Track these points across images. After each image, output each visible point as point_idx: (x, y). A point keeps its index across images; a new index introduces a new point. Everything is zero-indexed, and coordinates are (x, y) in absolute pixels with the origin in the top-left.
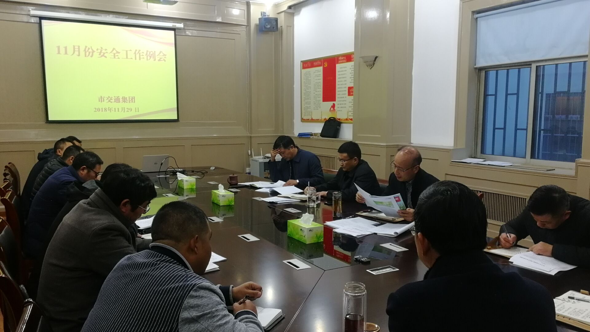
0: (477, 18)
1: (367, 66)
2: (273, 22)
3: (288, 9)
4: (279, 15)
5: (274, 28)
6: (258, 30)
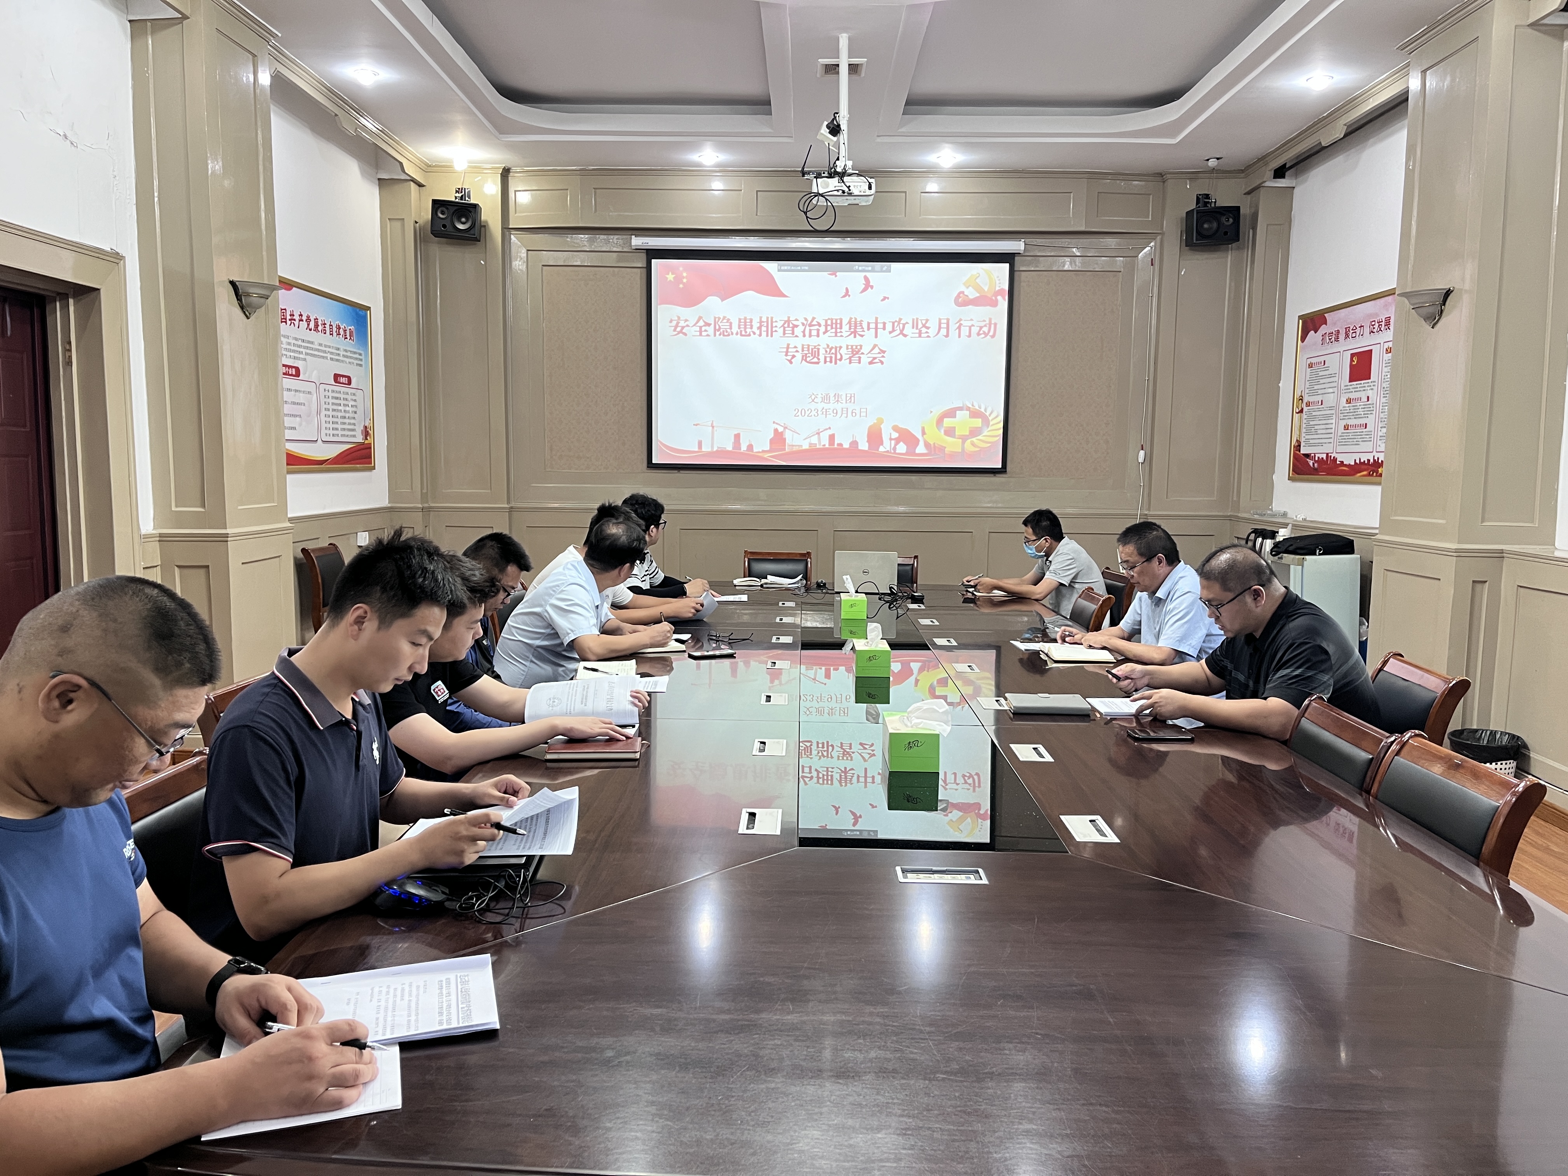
1: (1425, 320)
2: (1223, 219)
3: (1274, 178)
4: (1249, 197)
5: (1226, 233)
6: (1184, 243)
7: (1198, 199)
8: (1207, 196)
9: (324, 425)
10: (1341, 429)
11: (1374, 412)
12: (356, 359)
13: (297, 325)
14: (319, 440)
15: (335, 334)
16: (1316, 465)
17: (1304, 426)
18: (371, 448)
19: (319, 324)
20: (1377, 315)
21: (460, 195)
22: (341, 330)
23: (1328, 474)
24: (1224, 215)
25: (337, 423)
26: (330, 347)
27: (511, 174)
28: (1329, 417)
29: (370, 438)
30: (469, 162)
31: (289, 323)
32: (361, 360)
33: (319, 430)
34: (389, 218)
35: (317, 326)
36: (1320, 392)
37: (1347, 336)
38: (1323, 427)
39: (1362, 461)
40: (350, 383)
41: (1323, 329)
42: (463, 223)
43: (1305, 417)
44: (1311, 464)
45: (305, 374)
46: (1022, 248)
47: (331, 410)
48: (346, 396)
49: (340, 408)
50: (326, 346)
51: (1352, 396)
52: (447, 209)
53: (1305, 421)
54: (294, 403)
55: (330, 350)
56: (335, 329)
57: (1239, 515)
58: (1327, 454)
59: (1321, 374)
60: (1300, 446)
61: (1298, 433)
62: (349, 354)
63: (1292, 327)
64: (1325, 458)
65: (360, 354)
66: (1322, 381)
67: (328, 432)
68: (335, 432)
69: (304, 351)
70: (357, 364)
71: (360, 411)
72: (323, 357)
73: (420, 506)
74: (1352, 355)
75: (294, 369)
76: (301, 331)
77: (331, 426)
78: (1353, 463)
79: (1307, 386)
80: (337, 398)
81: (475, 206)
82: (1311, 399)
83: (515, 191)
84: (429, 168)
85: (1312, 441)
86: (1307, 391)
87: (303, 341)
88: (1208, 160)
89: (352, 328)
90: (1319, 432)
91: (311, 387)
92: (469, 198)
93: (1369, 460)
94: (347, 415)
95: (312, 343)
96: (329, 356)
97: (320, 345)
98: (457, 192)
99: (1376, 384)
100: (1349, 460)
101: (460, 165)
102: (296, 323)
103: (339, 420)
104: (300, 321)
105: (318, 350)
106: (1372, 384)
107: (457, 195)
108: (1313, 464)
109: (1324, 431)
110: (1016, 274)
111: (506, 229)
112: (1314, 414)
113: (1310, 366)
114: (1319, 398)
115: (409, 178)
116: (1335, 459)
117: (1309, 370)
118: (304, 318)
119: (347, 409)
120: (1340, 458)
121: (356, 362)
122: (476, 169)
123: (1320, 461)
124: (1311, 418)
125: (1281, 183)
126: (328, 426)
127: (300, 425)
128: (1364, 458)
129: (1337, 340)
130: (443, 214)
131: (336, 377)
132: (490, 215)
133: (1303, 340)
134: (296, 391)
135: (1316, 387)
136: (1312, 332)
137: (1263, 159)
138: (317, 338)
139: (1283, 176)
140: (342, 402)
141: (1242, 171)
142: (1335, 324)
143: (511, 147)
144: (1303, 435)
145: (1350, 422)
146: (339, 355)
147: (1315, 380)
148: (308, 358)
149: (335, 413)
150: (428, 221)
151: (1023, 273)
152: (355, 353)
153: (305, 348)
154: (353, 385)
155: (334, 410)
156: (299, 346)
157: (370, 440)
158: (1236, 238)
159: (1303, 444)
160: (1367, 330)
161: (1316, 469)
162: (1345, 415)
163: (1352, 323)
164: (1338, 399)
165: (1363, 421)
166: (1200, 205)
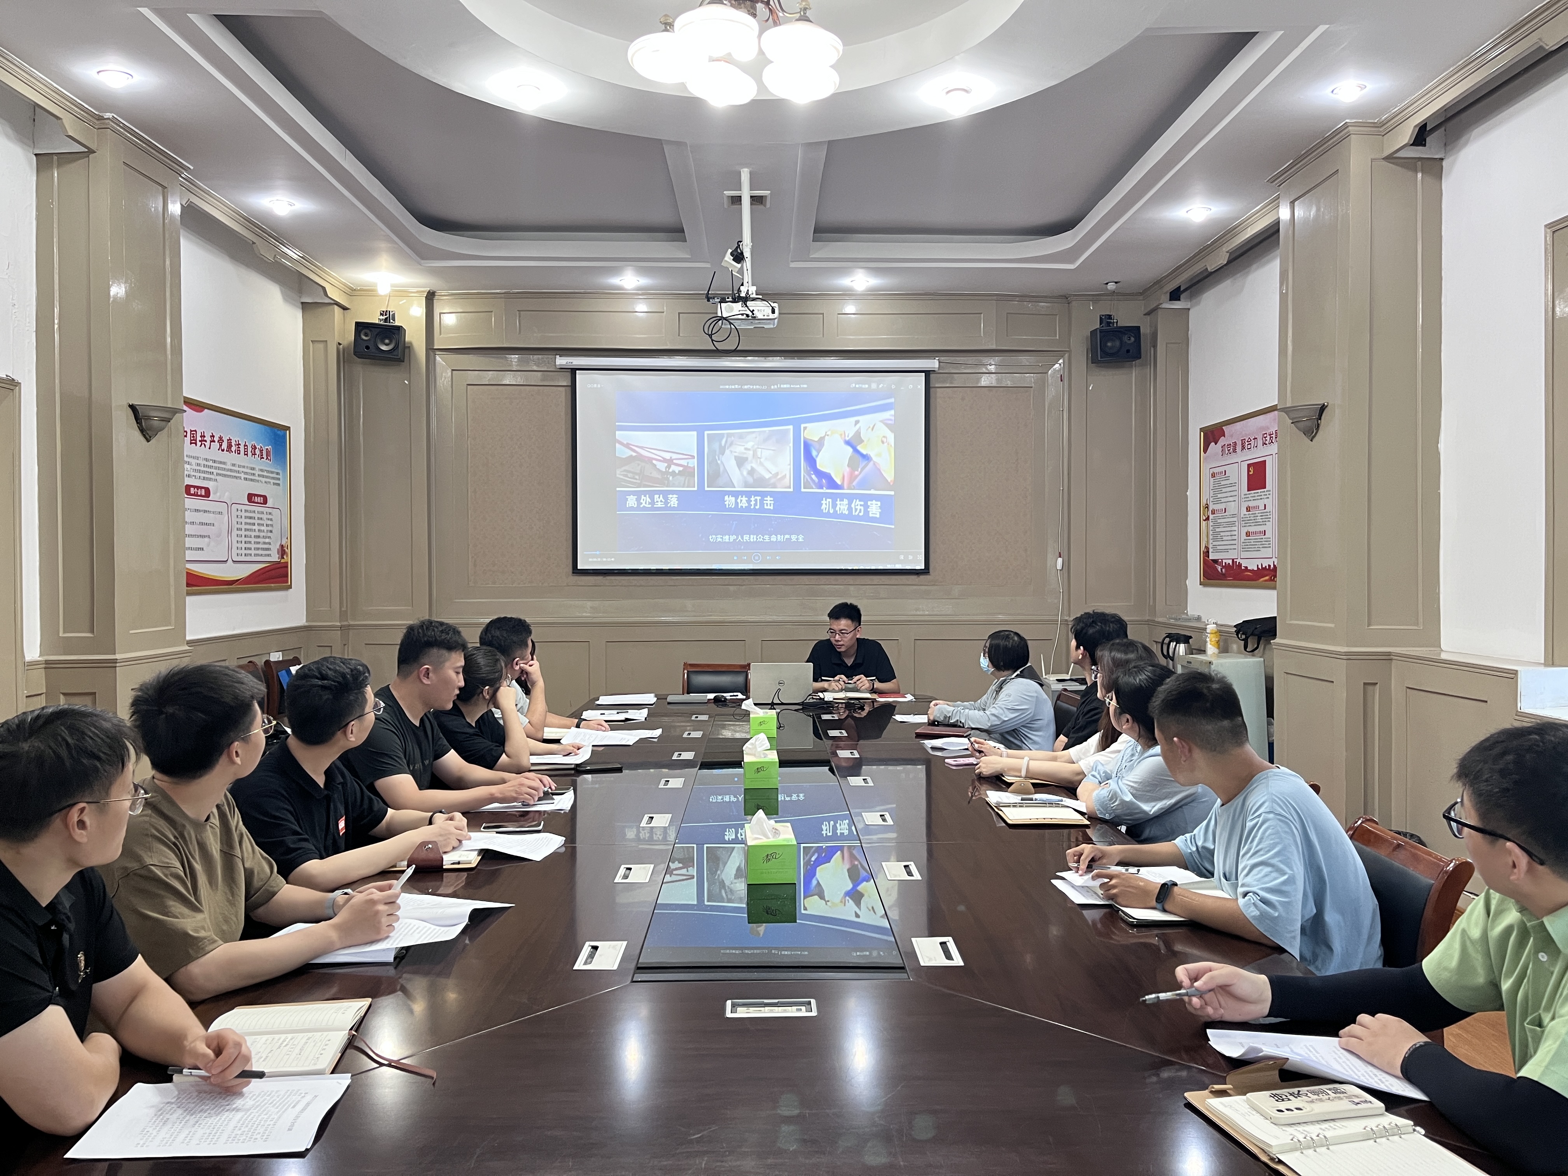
1: (1303, 435)
2: (1125, 338)
3: (1170, 300)
4: (1148, 317)
5: (1128, 351)
6: (1090, 361)
7: (1101, 318)
8: (1110, 317)
9: (235, 545)
10: (1244, 536)
11: (1271, 520)
12: (273, 478)
13: (208, 446)
14: (230, 559)
15: (250, 454)
16: (1223, 570)
17: (1211, 533)
18: (287, 567)
19: (233, 444)
20: (1268, 428)
21: (384, 317)
22: (257, 450)
23: (1234, 579)
24: (1125, 334)
25: (250, 542)
26: (244, 467)
27: (436, 297)
28: (1232, 524)
29: (287, 556)
30: (392, 286)
31: (199, 443)
32: (279, 479)
33: (230, 549)
34: (311, 341)
35: (230, 446)
36: (1223, 500)
37: (1243, 448)
38: (1229, 533)
39: (1264, 566)
40: (265, 502)
41: (1222, 441)
42: (387, 345)
43: (1211, 524)
44: (1219, 570)
45: (215, 493)
46: (937, 366)
47: (243, 530)
48: (260, 516)
49: (254, 527)
50: (239, 466)
51: (1251, 504)
52: (371, 331)
53: (1211, 528)
54: (202, 524)
55: (245, 470)
56: (250, 449)
57: (1156, 620)
58: (1233, 560)
59: (1223, 483)
60: (1208, 552)
61: (1206, 540)
62: (265, 474)
63: (1195, 439)
64: (1231, 564)
65: (278, 474)
66: (1224, 490)
67: (240, 552)
68: (248, 552)
69: (215, 471)
70: (274, 484)
71: (276, 530)
72: (236, 477)
73: (338, 624)
74: (1249, 466)
75: (203, 490)
76: (214, 452)
77: (244, 546)
78: (1256, 569)
79: (1211, 495)
80: (251, 518)
81: (399, 329)
82: (1216, 507)
83: (440, 313)
84: (352, 292)
85: (1219, 547)
86: (1211, 499)
87: (215, 462)
88: (1107, 284)
89: (269, 447)
90: (1225, 538)
91: (223, 507)
92: (394, 320)
93: (1269, 566)
94: (262, 534)
95: (224, 463)
96: (243, 476)
97: (234, 465)
98: (382, 314)
99: (1271, 493)
100: (1252, 566)
101: (383, 290)
102: (207, 444)
103: (253, 540)
104: (211, 442)
105: (231, 470)
106: (1268, 493)
107: (381, 317)
108: (1221, 569)
109: (1230, 538)
110: (932, 390)
111: (430, 349)
112: (1219, 521)
113: (1213, 475)
114: (1222, 506)
115: (332, 302)
116: (1240, 565)
117: (1212, 479)
118: (216, 439)
119: (262, 528)
120: (1244, 564)
121: (272, 481)
122: (400, 292)
123: (1227, 566)
124: (1217, 525)
125: (1177, 305)
126: (239, 545)
127: (208, 545)
128: (1266, 563)
129: (1235, 451)
130: (366, 336)
131: (250, 497)
132: (415, 336)
133: (1205, 451)
134: (205, 511)
135: (1219, 496)
136: (1213, 444)
137: (1158, 283)
138: (230, 458)
139: (1179, 300)
140: (256, 522)
141: (1141, 294)
142: (1232, 436)
143: (434, 272)
144: (1211, 541)
145: (1251, 529)
146: (254, 474)
147: (1217, 489)
148: (218, 478)
149: (248, 533)
150: (349, 345)
151: (938, 389)
152: (272, 472)
153: (216, 468)
154: (270, 503)
155: (246, 530)
156: (211, 467)
157: (286, 559)
158: (1138, 356)
159: (1211, 550)
160: (1260, 442)
161: (1224, 575)
162: (1246, 522)
163: (1246, 435)
164: (1239, 509)
165: (1261, 528)
166: (1103, 325)
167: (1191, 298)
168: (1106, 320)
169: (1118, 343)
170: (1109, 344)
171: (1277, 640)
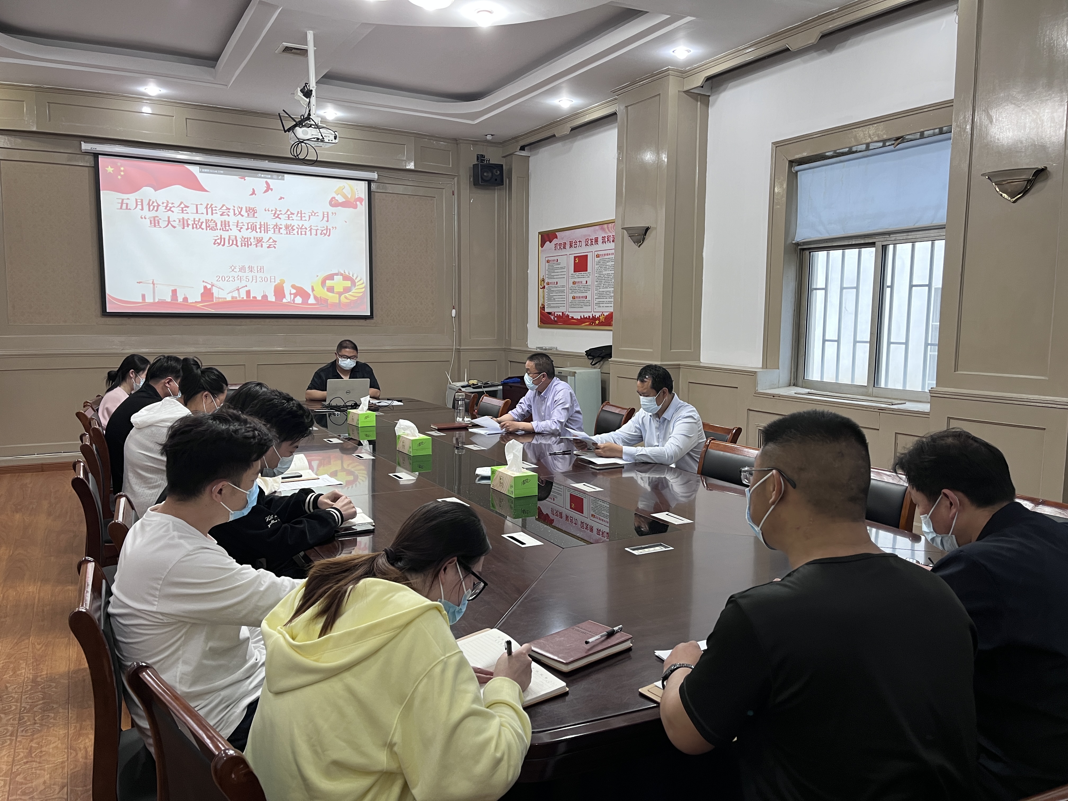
0: (797, 172)
1: (634, 243)
2: (494, 171)
3: (520, 150)
4: (504, 159)
5: (495, 180)
6: (472, 183)
7: (478, 157)
8: (483, 156)
10: (571, 299)
11: (591, 290)
16: (556, 319)
17: (546, 296)
20: (589, 236)
23: (564, 324)
24: (494, 169)
28: (562, 291)
36: (555, 277)
37: (571, 246)
38: (560, 297)
39: (585, 317)
41: (555, 241)
43: (547, 291)
44: (553, 319)
46: (376, 177)
51: (576, 280)
53: (546, 293)
58: (563, 313)
59: (555, 266)
60: (544, 308)
61: (542, 300)
63: (535, 238)
64: (561, 315)
66: (556, 271)
74: (575, 258)
78: (579, 318)
79: (547, 273)
82: (550, 281)
85: (552, 305)
86: (547, 276)
88: (487, 135)
90: (556, 300)
93: (589, 317)
99: (591, 274)
100: (577, 316)
106: (588, 274)
108: (554, 318)
109: (560, 300)
112: (552, 289)
113: (548, 261)
114: (555, 281)
116: (568, 316)
117: (547, 264)
120: (571, 315)
123: (558, 317)
124: (550, 291)
125: (523, 153)
128: (586, 315)
129: (564, 248)
133: (542, 247)
135: (553, 274)
136: (548, 242)
137: (515, 139)
139: (524, 150)
141: (501, 143)
142: (563, 239)
144: (546, 301)
145: (576, 295)
147: (551, 270)
151: (377, 193)
158: (501, 183)
159: (546, 307)
160: (583, 244)
161: (556, 321)
162: (573, 291)
163: (574, 239)
164: (568, 281)
165: (584, 295)
166: (479, 161)
167: (530, 150)
168: (481, 158)
169: (490, 174)
170: (485, 174)
171: (612, 359)
